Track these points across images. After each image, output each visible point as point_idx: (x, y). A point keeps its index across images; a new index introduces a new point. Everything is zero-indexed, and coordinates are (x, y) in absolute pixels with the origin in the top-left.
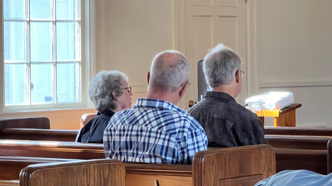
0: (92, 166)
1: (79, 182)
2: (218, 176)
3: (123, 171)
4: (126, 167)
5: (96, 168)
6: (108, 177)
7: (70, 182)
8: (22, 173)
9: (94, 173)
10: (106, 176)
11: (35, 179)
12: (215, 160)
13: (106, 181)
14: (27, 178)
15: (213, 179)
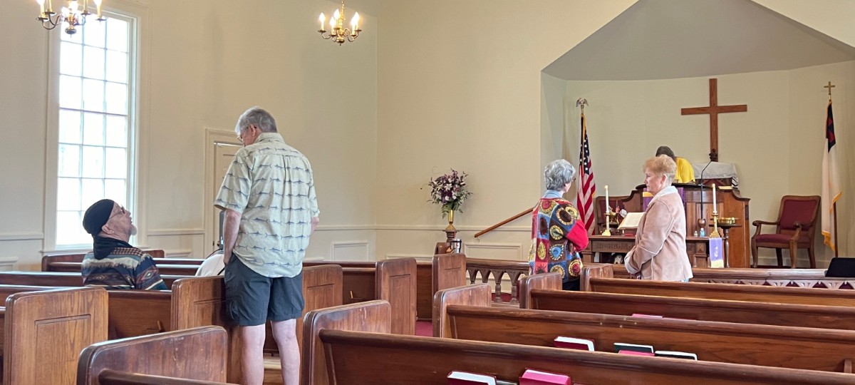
0: (76, 293)
1: (63, 305)
2: (193, 299)
3: (107, 297)
4: (109, 293)
5: (80, 295)
6: (92, 301)
7: (54, 306)
8: (8, 299)
9: (78, 299)
10: (89, 300)
11: (20, 305)
12: (190, 286)
13: (89, 305)
14: (11, 303)
15: (188, 301)
